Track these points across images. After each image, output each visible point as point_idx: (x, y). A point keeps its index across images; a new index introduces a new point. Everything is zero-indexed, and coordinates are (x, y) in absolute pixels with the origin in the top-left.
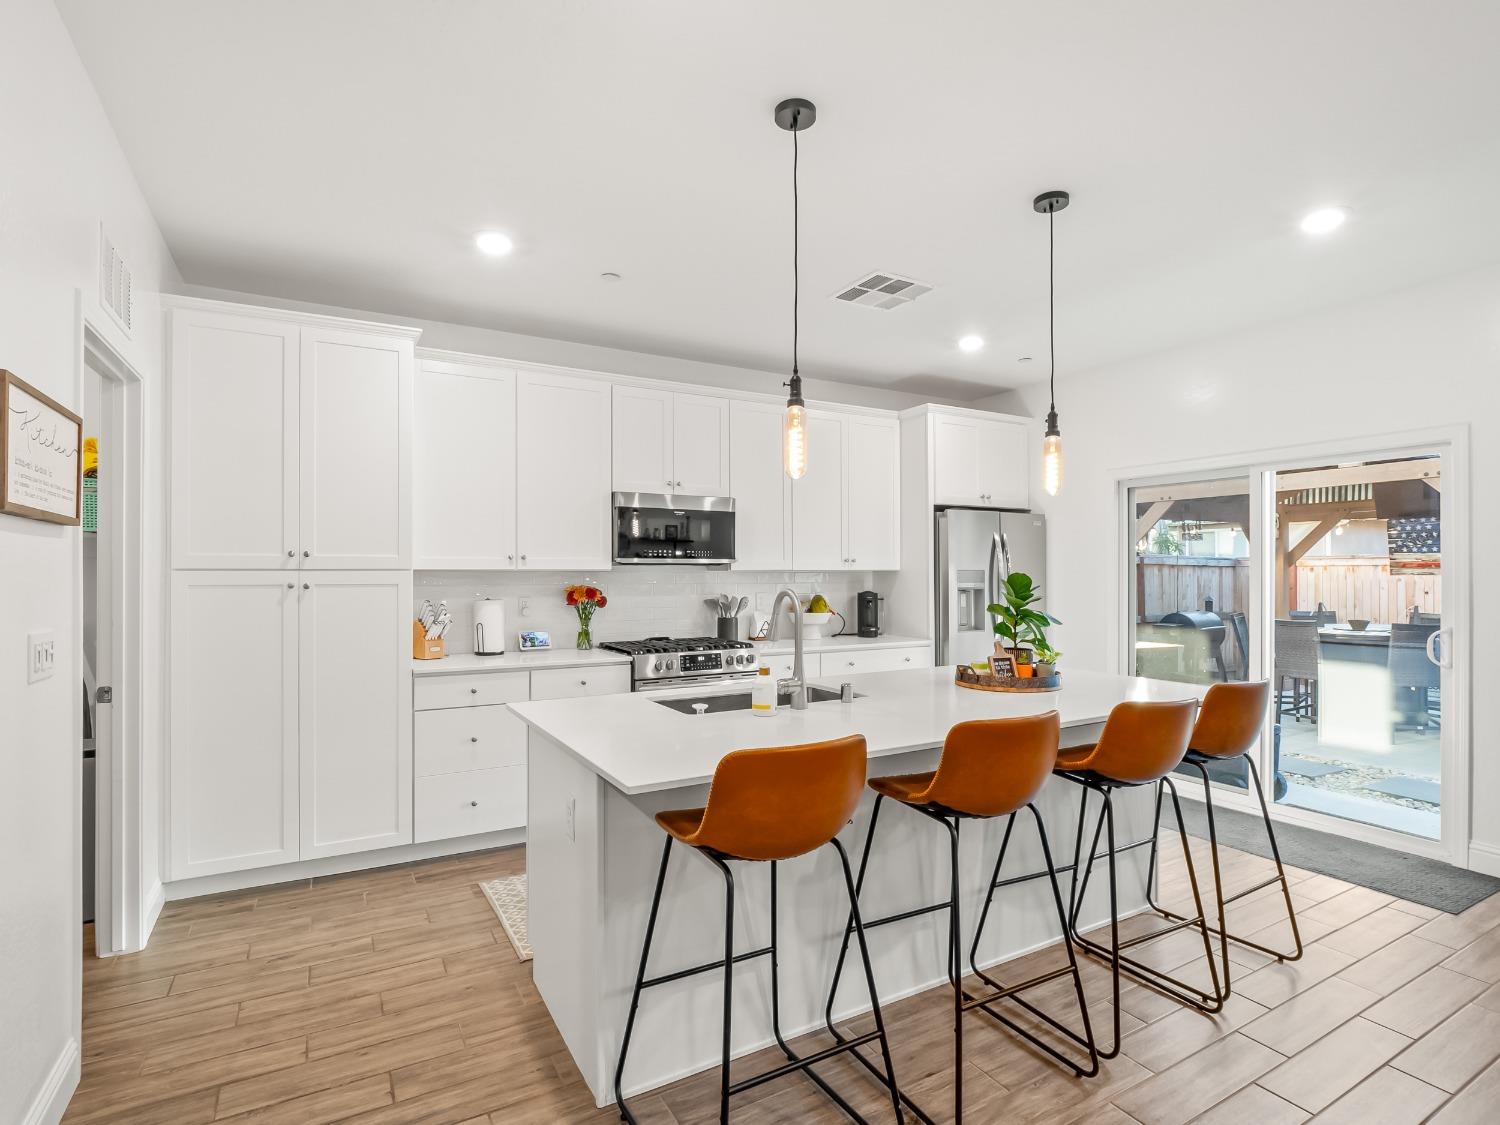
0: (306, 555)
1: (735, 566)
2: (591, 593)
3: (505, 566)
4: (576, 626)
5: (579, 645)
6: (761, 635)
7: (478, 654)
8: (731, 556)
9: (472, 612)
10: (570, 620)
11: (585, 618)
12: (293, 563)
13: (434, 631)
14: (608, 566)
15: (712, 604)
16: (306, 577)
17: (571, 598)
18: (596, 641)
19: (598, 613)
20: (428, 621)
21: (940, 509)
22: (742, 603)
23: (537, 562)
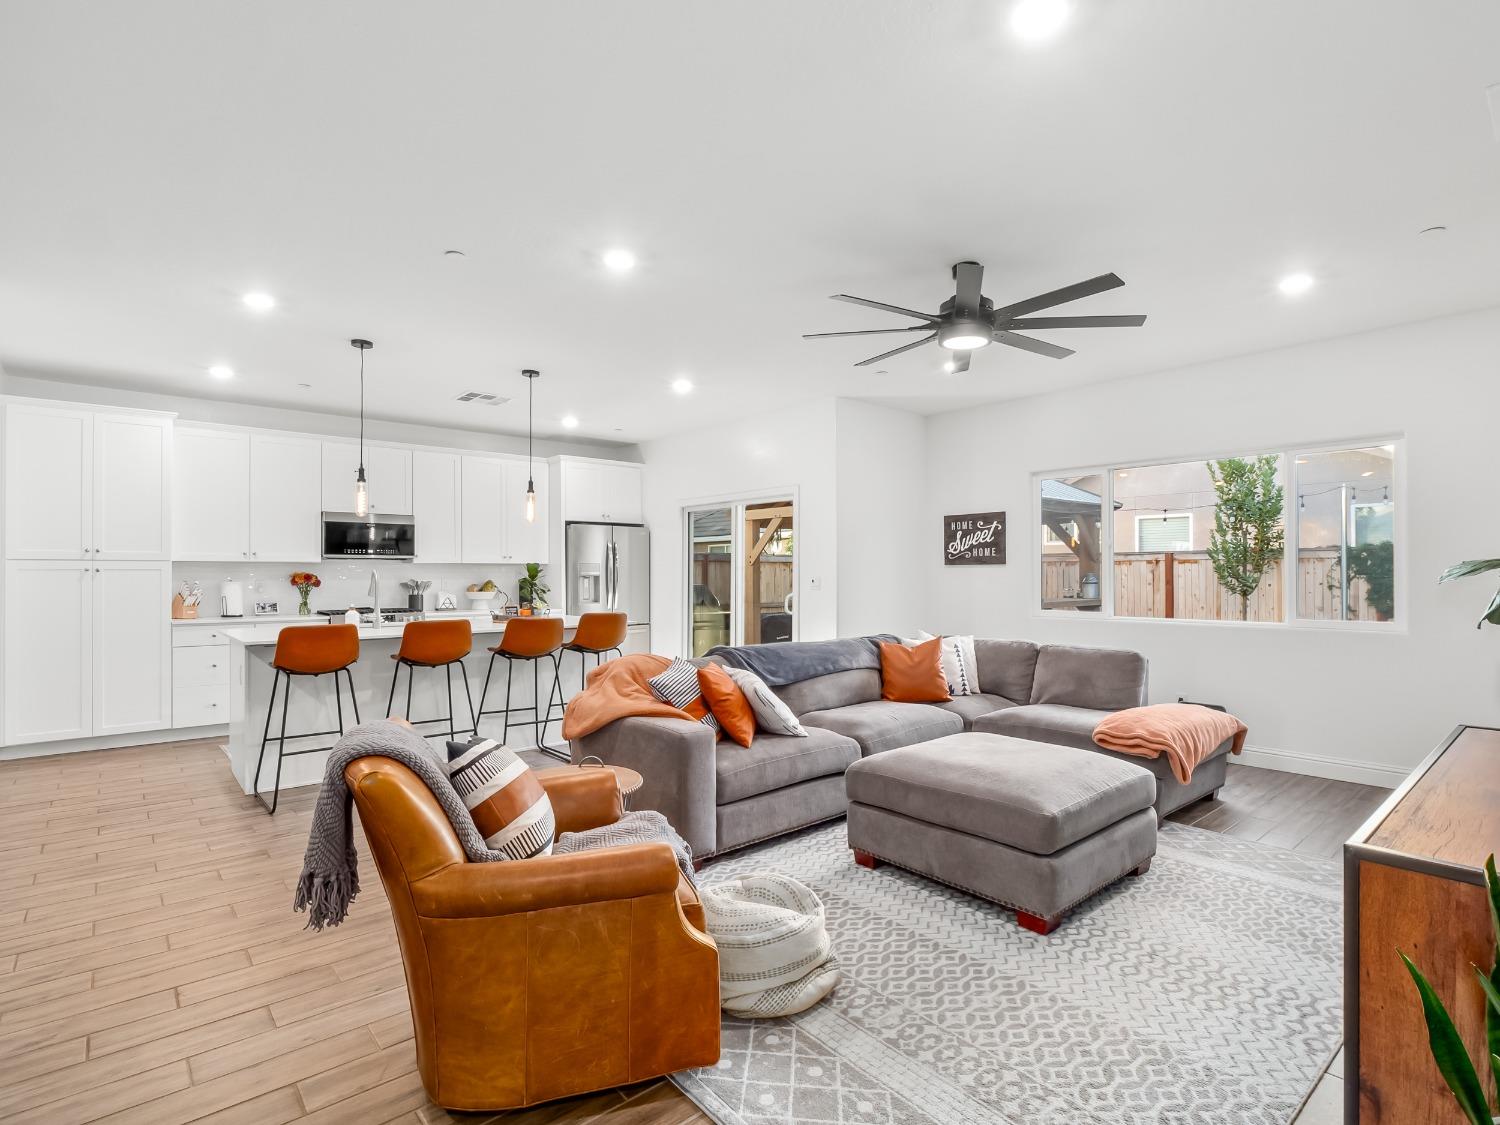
0: (98, 551)
1: (416, 561)
2: (308, 577)
3: (243, 559)
4: (299, 599)
5: (300, 611)
6: (443, 607)
7: (223, 616)
8: (412, 554)
9: (219, 589)
10: (295, 596)
11: (305, 594)
12: (89, 556)
13: (189, 601)
14: (319, 560)
15: (405, 586)
16: (97, 565)
17: (294, 582)
18: (314, 610)
19: (314, 591)
20: (186, 594)
21: (568, 523)
22: (427, 585)
23: (263, 556)
